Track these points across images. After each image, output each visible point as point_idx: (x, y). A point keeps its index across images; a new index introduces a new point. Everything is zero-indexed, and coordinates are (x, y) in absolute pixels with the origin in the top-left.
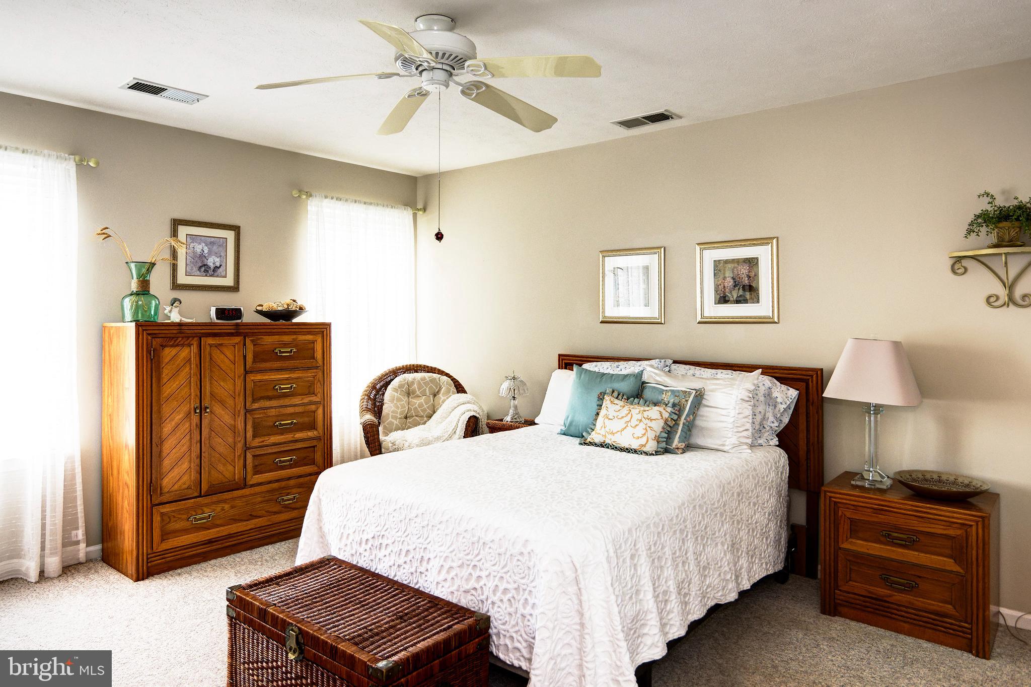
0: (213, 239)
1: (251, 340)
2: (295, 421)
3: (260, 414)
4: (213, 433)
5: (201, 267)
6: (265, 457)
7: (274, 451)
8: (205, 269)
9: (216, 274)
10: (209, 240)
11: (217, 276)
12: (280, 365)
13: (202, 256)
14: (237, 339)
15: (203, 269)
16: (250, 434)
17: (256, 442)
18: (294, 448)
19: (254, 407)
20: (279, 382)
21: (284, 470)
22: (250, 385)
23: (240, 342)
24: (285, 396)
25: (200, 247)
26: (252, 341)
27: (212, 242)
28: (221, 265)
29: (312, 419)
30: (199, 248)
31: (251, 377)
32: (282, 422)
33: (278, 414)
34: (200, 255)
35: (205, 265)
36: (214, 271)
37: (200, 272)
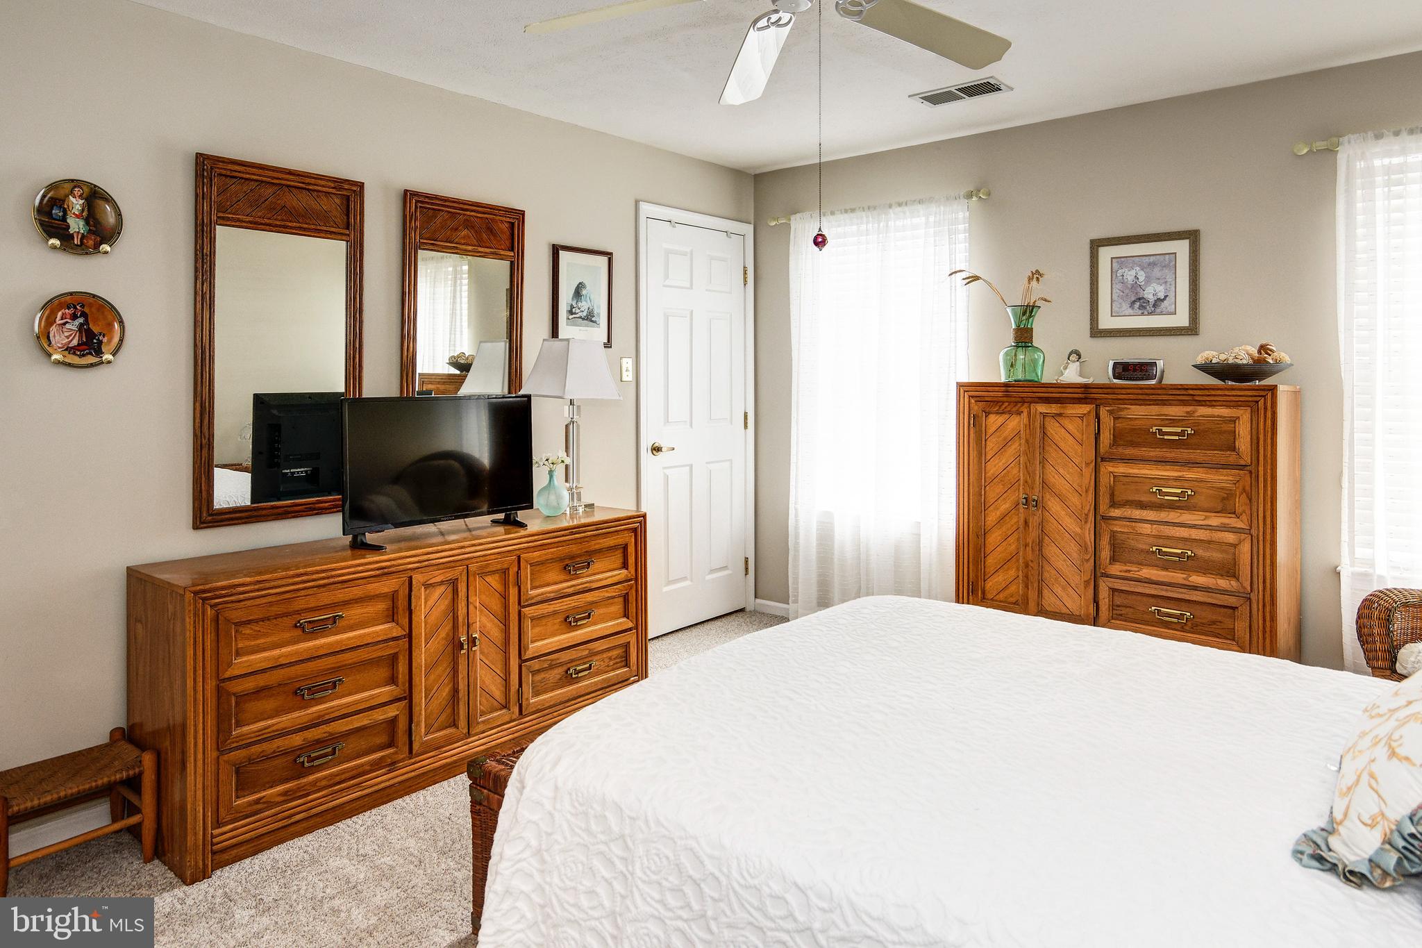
0: (1152, 259)
1: (1108, 411)
2: (1189, 553)
3: (1125, 526)
4: (1046, 538)
5: (1134, 302)
6: (1134, 597)
7: (1147, 591)
8: (1141, 304)
9: (1158, 310)
10: (1147, 260)
11: (1161, 314)
12: (1161, 453)
13: (1136, 286)
14: (1084, 409)
15: (1138, 304)
16: (1105, 554)
17: (1116, 569)
18: (1187, 597)
19: (1112, 514)
20: (1162, 482)
21: (1169, 629)
22: (1105, 480)
23: (1089, 412)
24: (1171, 506)
25: (1133, 273)
26: (1111, 412)
27: (1150, 264)
28: (1166, 297)
29: (1230, 557)
30: (1130, 276)
31: (1108, 468)
32: (1164, 549)
33: (1157, 533)
34: (1133, 286)
35: (1140, 299)
36: (1154, 306)
37: (1133, 309)
